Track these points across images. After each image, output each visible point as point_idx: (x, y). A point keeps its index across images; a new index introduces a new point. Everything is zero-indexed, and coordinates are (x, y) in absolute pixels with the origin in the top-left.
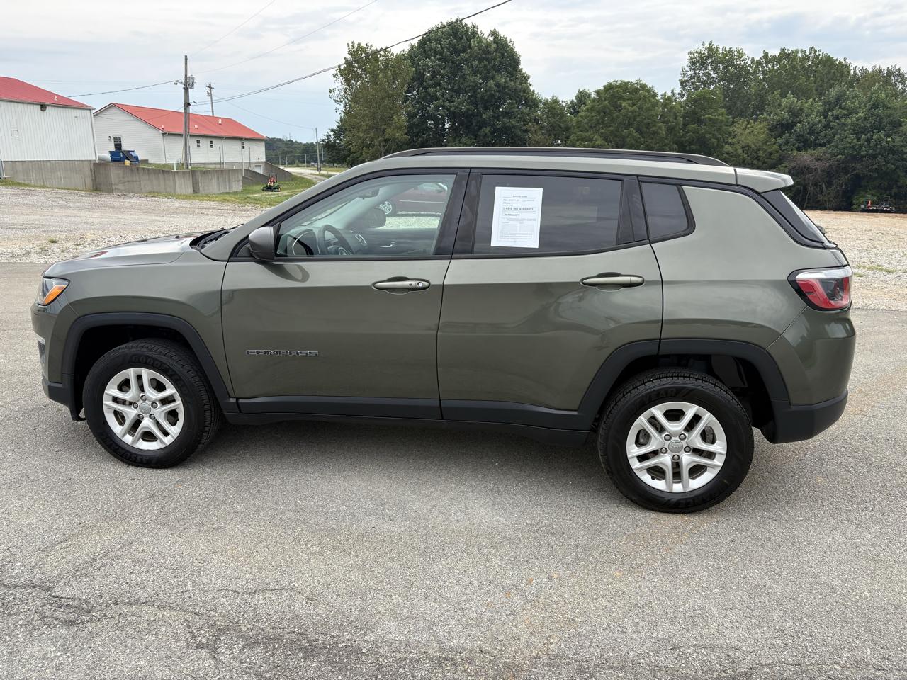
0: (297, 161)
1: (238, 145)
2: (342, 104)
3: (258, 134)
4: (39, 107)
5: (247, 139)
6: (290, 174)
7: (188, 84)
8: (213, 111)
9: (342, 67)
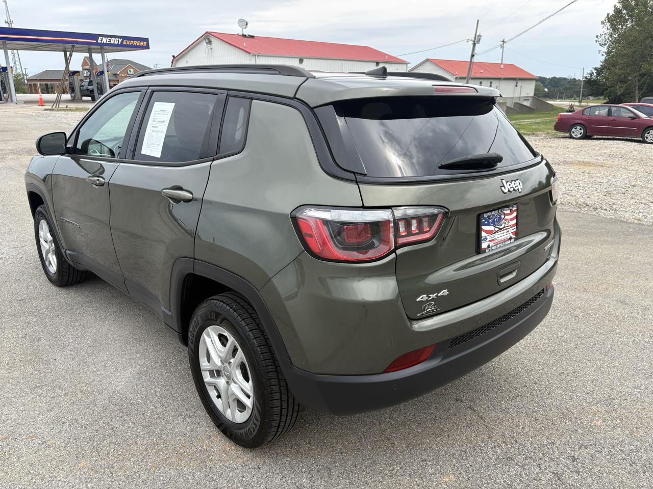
0: (575, 96)
1: (513, 83)
2: (606, 47)
3: (532, 75)
4: (375, 64)
5: (521, 79)
6: (552, 105)
7: (476, 41)
8: (502, 60)
9: (611, 15)
